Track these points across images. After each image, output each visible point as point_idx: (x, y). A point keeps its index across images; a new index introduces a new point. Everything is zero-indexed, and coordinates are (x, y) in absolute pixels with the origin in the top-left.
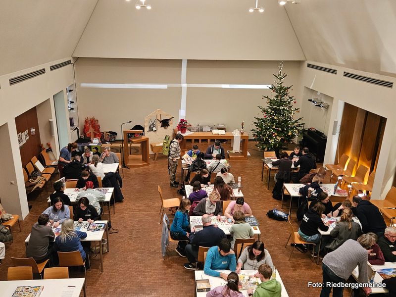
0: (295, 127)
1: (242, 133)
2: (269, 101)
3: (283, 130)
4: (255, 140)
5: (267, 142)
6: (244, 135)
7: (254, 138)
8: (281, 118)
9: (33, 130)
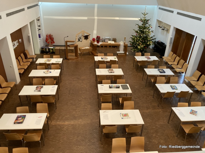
0: (151, 40)
1: (125, 43)
2: (139, 27)
3: (145, 42)
4: (131, 46)
5: (137, 47)
6: (125, 44)
7: (130, 45)
8: (144, 35)
9: (20, 40)
